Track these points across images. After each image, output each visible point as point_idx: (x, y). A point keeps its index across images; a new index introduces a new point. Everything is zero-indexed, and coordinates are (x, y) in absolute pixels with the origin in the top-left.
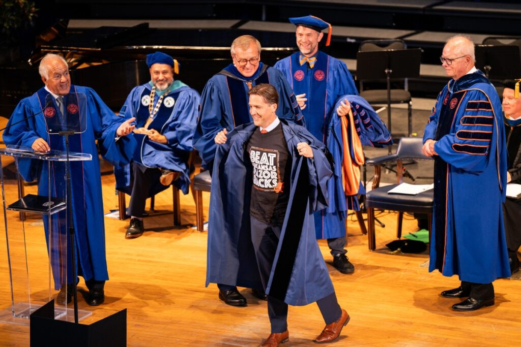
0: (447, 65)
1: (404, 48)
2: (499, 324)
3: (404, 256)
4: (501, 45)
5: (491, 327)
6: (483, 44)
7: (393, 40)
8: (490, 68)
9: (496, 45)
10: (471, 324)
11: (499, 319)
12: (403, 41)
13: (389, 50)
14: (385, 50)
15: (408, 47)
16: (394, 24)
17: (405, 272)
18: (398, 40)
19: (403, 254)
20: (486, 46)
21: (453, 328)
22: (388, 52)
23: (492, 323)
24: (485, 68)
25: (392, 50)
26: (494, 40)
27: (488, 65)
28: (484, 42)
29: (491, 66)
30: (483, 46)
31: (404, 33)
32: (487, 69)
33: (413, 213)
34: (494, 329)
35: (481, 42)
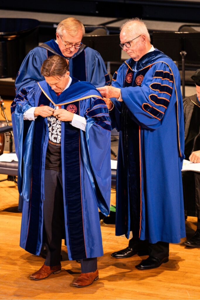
0: (127, 49)
1: (106, 34)
2: (193, 290)
3: (106, 226)
4: (195, 32)
5: (187, 293)
6: (179, 31)
7: (97, 26)
8: (185, 53)
9: (191, 32)
10: (168, 290)
11: (193, 285)
12: (106, 28)
13: (93, 36)
14: (90, 36)
15: (110, 33)
16: (97, 12)
17: (107, 241)
18: (101, 26)
19: (106, 224)
20: (182, 33)
21: (151, 294)
22: (92, 37)
23: (187, 289)
24: (181, 53)
25: (96, 36)
26: (188, 27)
27: (183, 50)
28: (180, 29)
29: (186, 52)
30: (179, 33)
31: (106, 20)
32: (183, 54)
33: (115, 187)
34: (189, 295)
35: (177, 30)
